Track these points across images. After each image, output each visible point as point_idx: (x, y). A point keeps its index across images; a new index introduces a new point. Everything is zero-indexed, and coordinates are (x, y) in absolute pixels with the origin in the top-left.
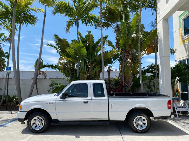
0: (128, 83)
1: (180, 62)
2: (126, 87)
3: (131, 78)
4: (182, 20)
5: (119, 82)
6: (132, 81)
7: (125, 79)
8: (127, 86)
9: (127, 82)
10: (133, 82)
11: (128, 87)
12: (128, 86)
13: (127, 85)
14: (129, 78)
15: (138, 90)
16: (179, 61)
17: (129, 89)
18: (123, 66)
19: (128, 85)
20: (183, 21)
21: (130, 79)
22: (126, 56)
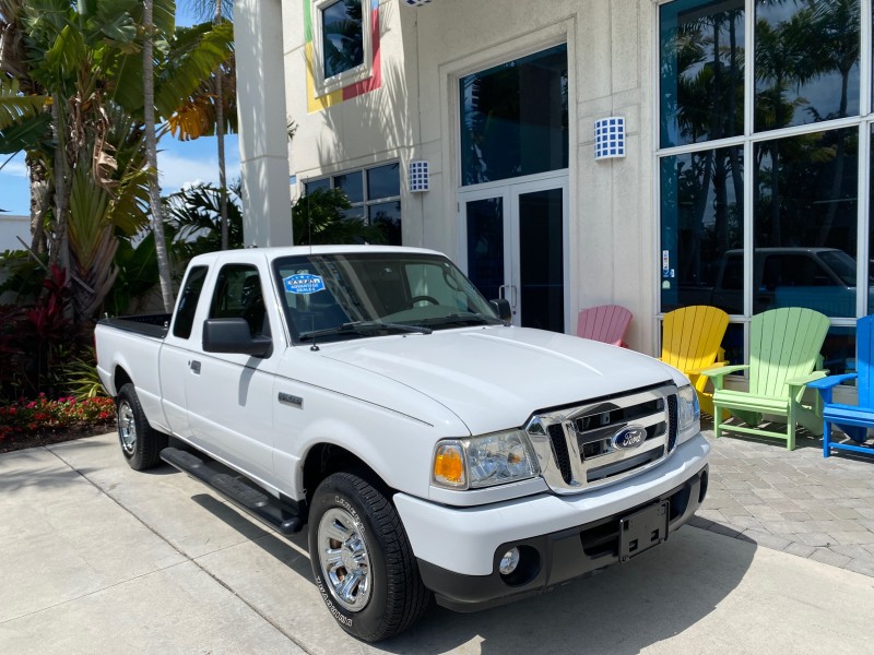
0: (90, 277)
1: (307, 185)
2: (81, 297)
3: (108, 251)
4: (315, 8)
5: (42, 272)
6: (113, 266)
7: (74, 255)
8: (84, 290)
9: (87, 268)
10: (117, 270)
11: (93, 296)
12: (91, 290)
13: (85, 286)
14: (95, 251)
15: (139, 308)
16: (302, 181)
17: (95, 305)
18: (60, 184)
19: (88, 283)
20: (320, 13)
21: (101, 255)
22: (80, 133)
